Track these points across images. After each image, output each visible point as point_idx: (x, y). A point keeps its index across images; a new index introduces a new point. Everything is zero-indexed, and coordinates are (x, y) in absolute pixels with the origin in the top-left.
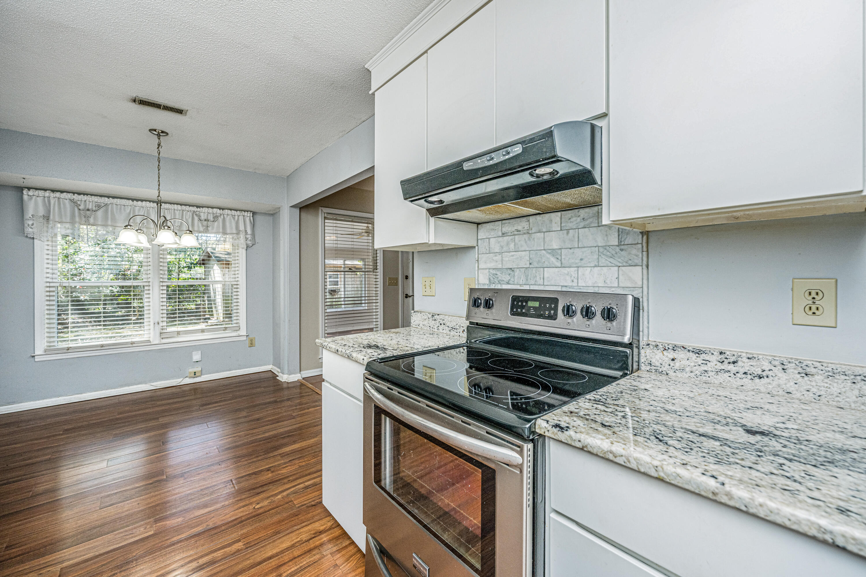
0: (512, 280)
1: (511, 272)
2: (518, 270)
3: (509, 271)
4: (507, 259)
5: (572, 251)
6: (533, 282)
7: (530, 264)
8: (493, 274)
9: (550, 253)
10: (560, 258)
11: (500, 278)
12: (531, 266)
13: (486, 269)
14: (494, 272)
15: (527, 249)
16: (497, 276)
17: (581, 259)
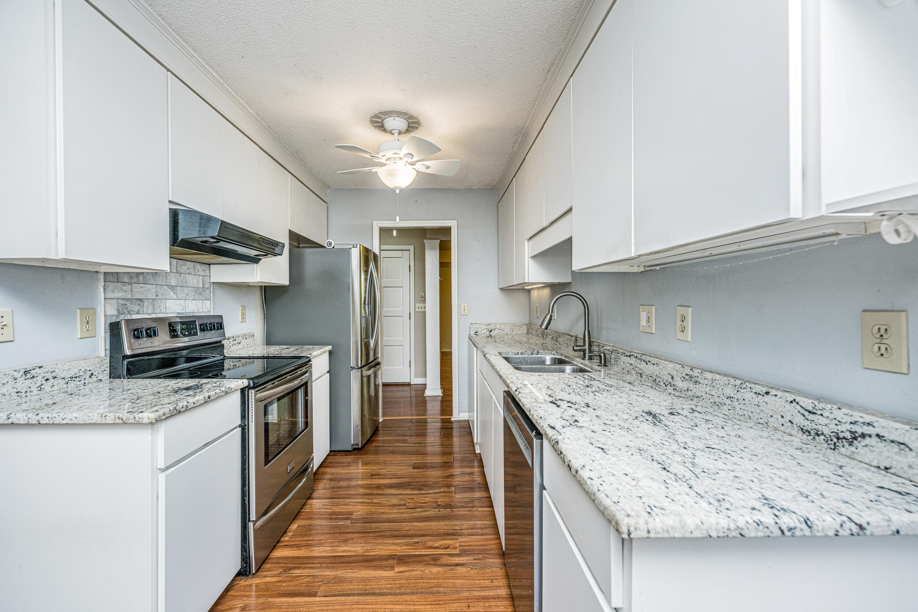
0: (142, 310)
1: (141, 303)
2: (146, 301)
3: (139, 302)
4: (137, 290)
5: (182, 288)
6: (158, 311)
7: (157, 296)
8: (122, 305)
9: (170, 288)
10: (176, 292)
11: (129, 308)
12: (157, 298)
13: (114, 299)
14: (123, 302)
15: (154, 283)
16: (126, 306)
17: (187, 295)
